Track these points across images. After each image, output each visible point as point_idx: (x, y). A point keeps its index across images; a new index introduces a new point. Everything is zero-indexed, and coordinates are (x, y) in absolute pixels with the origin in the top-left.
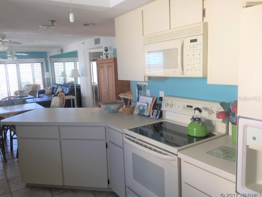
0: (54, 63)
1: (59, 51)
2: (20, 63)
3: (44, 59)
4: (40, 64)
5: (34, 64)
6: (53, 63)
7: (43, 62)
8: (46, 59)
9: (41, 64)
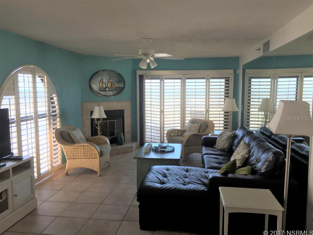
0: (252, 80)
1: (259, 50)
2: (187, 78)
3: (232, 71)
4: (224, 80)
5: (211, 80)
6: (250, 80)
7: (229, 78)
8: (235, 72)
9: (226, 81)
